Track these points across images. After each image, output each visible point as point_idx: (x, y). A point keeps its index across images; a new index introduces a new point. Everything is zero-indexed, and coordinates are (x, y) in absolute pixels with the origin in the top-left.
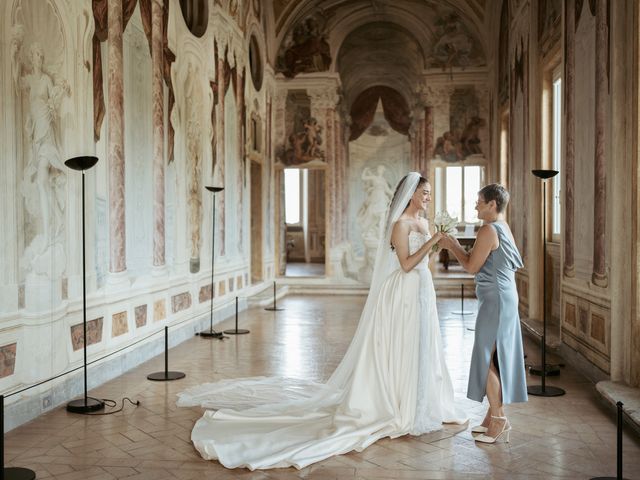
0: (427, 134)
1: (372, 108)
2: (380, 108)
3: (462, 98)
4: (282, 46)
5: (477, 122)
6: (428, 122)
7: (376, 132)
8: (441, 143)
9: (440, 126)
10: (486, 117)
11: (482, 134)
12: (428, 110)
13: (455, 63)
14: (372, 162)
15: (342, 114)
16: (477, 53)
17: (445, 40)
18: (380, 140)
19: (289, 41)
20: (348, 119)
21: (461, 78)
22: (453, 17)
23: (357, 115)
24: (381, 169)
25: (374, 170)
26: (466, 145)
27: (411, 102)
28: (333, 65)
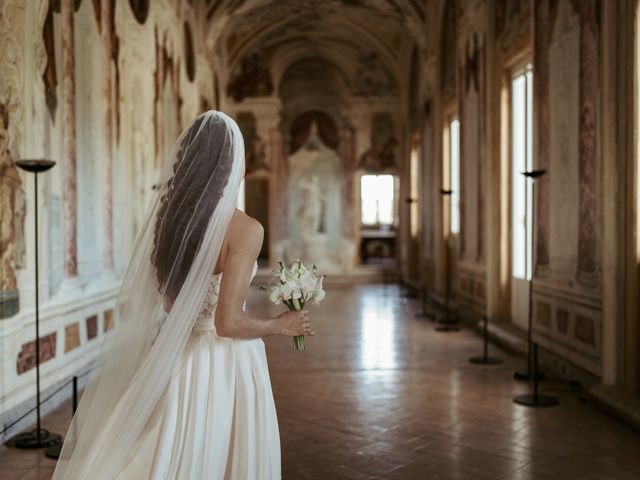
0: (353, 151)
1: (307, 129)
2: (314, 129)
3: (381, 122)
4: (232, 75)
5: (392, 142)
6: (353, 141)
7: (312, 148)
8: (364, 158)
9: (363, 143)
10: (399, 137)
11: (397, 151)
12: (353, 131)
13: (375, 93)
14: (308, 173)
15: (283, 133)
16: (392, 86)
17: (366, 74)
18: (314, 155)
19: (238, 71)
20: (288, 137)
21: (380, 105)
22: (374, 56)
23: (295, 135)
24: (316, 179)
25: (310, 180)
26: (385, 160)
27: (339, 124)
28: (275, 92)
